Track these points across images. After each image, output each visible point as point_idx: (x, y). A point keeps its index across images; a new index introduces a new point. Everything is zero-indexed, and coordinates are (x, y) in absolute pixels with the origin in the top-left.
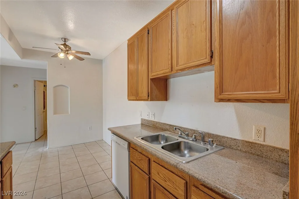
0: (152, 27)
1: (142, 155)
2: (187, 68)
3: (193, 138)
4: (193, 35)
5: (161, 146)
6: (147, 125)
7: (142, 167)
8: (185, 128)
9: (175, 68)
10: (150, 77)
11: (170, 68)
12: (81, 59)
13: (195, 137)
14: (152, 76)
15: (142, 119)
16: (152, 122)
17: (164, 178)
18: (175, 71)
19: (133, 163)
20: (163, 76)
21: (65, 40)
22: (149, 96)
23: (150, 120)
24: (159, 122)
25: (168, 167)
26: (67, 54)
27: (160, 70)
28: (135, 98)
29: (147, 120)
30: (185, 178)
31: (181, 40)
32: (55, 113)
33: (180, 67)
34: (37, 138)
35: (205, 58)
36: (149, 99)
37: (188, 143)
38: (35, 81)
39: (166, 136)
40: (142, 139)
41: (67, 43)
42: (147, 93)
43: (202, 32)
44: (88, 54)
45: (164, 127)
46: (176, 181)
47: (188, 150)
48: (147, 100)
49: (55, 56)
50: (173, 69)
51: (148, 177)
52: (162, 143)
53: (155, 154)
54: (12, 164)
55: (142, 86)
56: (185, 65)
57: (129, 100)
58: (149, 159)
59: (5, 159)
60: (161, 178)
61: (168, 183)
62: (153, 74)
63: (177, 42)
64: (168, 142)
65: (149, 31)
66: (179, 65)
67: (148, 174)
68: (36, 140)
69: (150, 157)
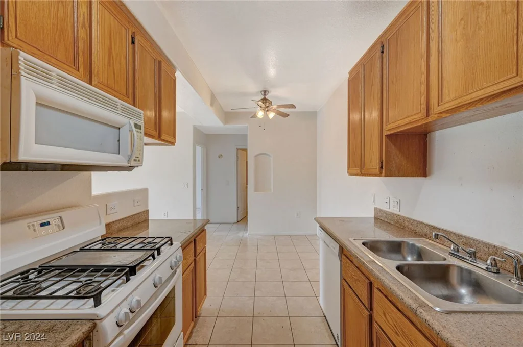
0: (389, 38)
1: (359, 272)
2: (464, 105)
3: (487, 265)
4: (479, 29)
5: (396, 265)
6: (385, 221)
7: (359, 293)
8: (469, 238)
9: (436, 109)
10: (385, 133)
11: (424, 111)
12: (286, 115)
13: (494, 263)
14: (389, 130)
15: (376, 209)
16: (395, 216)
17: (393, 325)
18: (436, 116)
19: (346, 281)
20: (410, 128)
21: (265, 92)
22: (384, 167)
23: (389, 212)
24: (407, 218)
25: (402, 309)
26: (267, 111)
27: (403, 117)
28: (359, 172)
29: (385, 212)
30: (437, 343)
31: (448, 47)
32: (256, 190)
33: (447, 105)
34: (239, 220)
35: (515, 74)
36: (383, 174)
37: (470, 272)
38: (238, 149)
39: (418, 248)
40: (363, 244)
41: (267, 97)
42: (380, 163)
43: (506, 14)
44: (293, 106)
45: (419, 230)
46: (416, 342)
47: (471, 289)
48: (380, 175)
49: (254, 116)
50: (432, 112)
51: (369, 314)
52: (409, 259)
53: (378, 276)
54: (206, 244)
55: (370, 149)
56: (459, 100)
57: (351, 174)
58: (371, 284)
59: (199, 237)
60: (388, 324)
61: (400, 339)
62: (390, 126)
63: (440, 53)
64: (423, 261)
65: (383, 47)
66: (443, 103)
67: (369, 310)
68: (238, 222)
69: (372, 279)
